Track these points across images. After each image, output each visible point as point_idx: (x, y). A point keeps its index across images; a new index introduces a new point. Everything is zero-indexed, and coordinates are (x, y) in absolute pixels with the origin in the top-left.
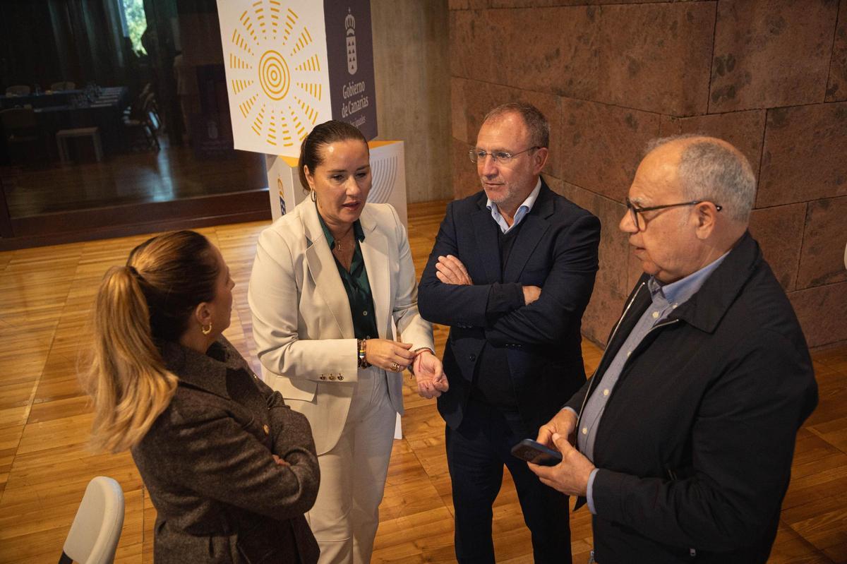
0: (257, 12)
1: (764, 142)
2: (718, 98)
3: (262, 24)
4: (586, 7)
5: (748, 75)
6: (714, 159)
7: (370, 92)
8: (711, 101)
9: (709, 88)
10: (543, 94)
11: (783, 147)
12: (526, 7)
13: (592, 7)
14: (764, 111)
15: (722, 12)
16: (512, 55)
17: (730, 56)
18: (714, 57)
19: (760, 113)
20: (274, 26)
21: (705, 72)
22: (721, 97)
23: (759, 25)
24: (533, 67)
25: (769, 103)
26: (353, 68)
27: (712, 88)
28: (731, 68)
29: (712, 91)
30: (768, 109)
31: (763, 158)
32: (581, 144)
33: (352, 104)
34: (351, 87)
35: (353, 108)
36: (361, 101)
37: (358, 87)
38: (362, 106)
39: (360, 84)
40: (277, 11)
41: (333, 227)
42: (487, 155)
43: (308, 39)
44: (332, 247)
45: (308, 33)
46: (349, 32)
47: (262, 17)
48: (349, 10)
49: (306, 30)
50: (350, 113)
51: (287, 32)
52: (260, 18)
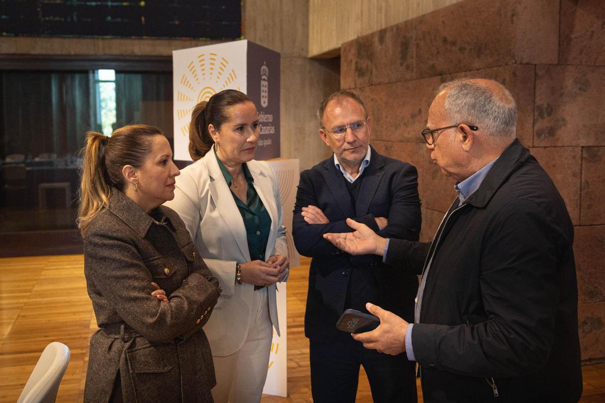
0: (200, 61)
1: (581, 173)
2: (541, 135)
3: (203, 70)
4: (440, 77)
5: (563, 120)
7: (276, 123)
8: (535, 138)
9: (533, 127)
10: (409, 144)
11: (598, 177)
12: (397, 82)
13: (444, 76)
14: (580, 148)
15: (540, 73)
16: (386, 117)
17: (548, 104)
18: (536, 105)
19: (576, 149)
20: (211, 70)
21: (529, 116)
22: (543, 135)
23: (569, 83)
24: (402, 125)
25: (583, 142)
26: (264, 102)
27: (536, 128)
28: (549, 114)
29: (535, 130)
30: (582, 147)
31: (583, 185)
32: (438, 178)
33: (262, 128)
34: (262, 115)
35: (262, 130)
36: (269, 127)
37: (268, 117)
38: (269, 131)
39: (269, 116)
40: (214, 60)
41: (230, 169)
42: (346, 129)
43: (234, 77)
44: (230, 185)
45: (234, 73)
46: (264, 77)
47: (203, 65)
48: (265, 63)
49: (233, 71)
50: (261, 133)
51: (220, 73)
52: (202, 66)
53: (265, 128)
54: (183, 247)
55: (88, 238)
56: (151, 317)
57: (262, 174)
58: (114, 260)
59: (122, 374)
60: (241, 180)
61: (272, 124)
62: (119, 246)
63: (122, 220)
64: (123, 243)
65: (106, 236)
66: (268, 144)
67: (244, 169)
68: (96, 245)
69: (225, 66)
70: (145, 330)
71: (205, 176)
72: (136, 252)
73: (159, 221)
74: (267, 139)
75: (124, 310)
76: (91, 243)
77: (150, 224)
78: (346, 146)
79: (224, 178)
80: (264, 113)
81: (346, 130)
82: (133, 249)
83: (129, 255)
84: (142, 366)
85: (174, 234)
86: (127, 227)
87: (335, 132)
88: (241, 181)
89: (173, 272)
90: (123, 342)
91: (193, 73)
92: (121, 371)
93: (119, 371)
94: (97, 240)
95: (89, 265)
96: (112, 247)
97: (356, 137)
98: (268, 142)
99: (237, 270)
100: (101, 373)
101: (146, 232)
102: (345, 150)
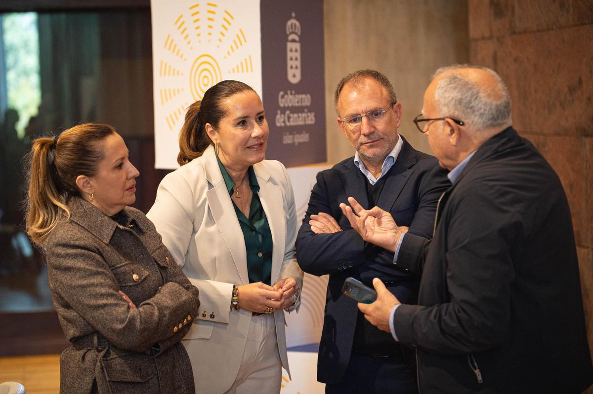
0: (193, 15)
3: (197, 28)
6: (455, 88)
7: (318, 109)
20: (209, 29)
26: (294, 76)
33: (291, 115)
34: (290, 97)
35: (292, 120)
36: (304, 115)
37: (301, 99)
38: (305, 121)
39: (304, 96)
40: (214, 13)
41: (234, 174)
42: (361, 117)
43: (242, 39)
44: (231, 193)
45: (242, 34)
46: (291, 37)
47: (198, 20)
48: (293, 15)
49: (241, 30)
50: (288, 124)
51: (222, 34)
52: (196, 21)
53: (296, 115)
54: (154, 251)
55: (51, 248)
56: (121, 323)
57: (271, 180)
58: (79, 269)
59: (99, 383)
60: (245, 188)
61: (310, 109)
62: (83, 255)
63: (83, 227)
64: (86, 251)
65: (68, 246)
66: (301, 140)
67: (250, 173)
68: (58, 256)
69: (229, 23)
70: (116, 338)
71: (203, 181)
72: (100, 259)
73: (125, 225)
74: (300, 133)
75: (93, 319)
76: (53, 253)
77: (114, 229)
78: (363, 139)
79: (224, 184)
80: (293, 92)
81: (360, 119)
82: (98, 257)
83: (93, 263)
84: (118, 374)
85: (142, 238)
86: (90, 235)
87: (350, 122)
88: (245, 190)
89: (143, 278)
90: (96, 352)
91: (183, 32)
92: (97, 379)
93: (95, 379)
94: (60, 250)
95: (54, 277)
96: (75, 256)
97: (375, 128)
98: (304, 138)
99: (233, 294)
100: (76, 385)
101: (110, 238)
102: (362, 144)
